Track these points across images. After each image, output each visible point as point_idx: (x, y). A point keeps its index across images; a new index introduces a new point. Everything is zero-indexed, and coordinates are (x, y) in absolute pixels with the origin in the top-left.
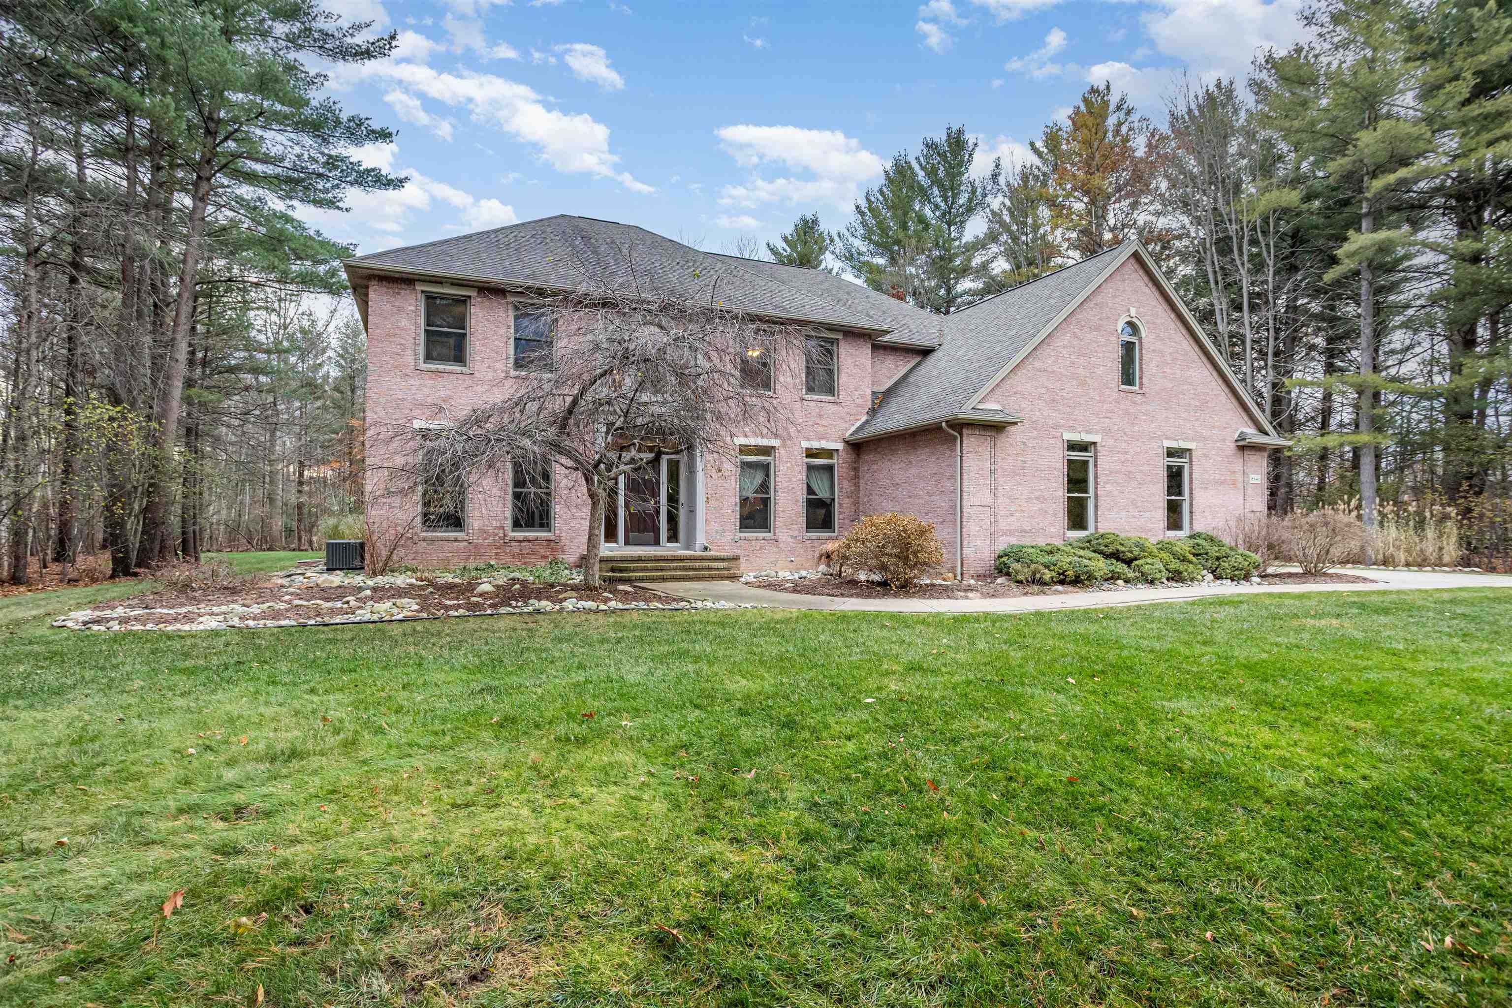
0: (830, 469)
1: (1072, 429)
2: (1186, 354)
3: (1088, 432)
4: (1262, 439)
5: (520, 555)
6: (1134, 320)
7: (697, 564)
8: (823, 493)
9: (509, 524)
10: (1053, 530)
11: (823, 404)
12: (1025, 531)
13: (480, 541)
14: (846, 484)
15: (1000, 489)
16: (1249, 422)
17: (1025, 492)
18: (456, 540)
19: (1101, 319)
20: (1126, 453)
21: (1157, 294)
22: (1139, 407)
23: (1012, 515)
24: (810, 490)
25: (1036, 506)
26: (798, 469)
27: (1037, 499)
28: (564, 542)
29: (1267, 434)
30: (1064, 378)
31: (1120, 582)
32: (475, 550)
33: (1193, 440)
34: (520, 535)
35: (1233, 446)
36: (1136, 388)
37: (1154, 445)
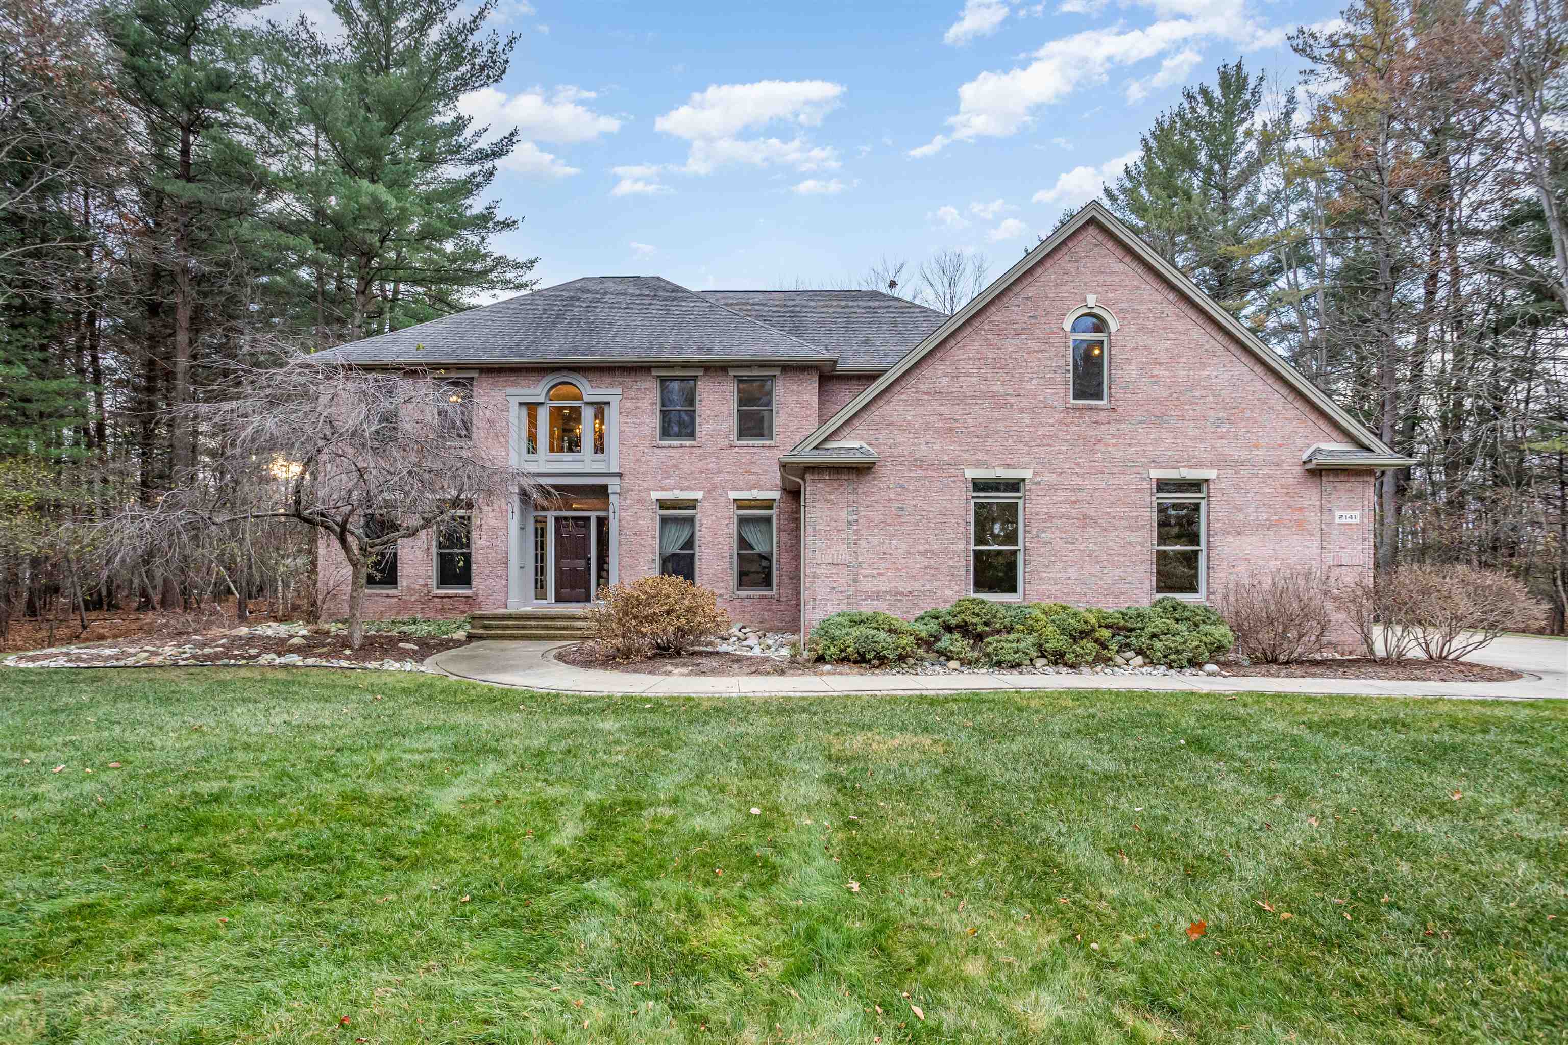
0: (768, 520)
1: (979, 464)
2: (1199, 345)
3: (1008, 466)
4: (1361, 459)
5: (442, 610)
6: (1096, 311)
7: (559, 623)
8: (760, 548)
9: (434, 582)
10: (948, 593)
11: (756, 450)
12: (902, 594)
13: (408, 597)
14: (784, 536)
15: (863, 543)
16: (1335, 435)
17: (904, 546)
18: (388, 596)
19: (1035, 317)
20: (1080, 490)
21: (1140, 270)
22: (1103, 428)
23: (880, 574)
24: (743, 543)
25: (920, 563)
26: (725, 522)
27: (920, 554)
28: (481, 598)
29: (1369, 450)
30: (968, 400)
31: (954, 664)
32: (403, 605)
33: (1212, 466)
34: (442, 592)
35: (1298, 470)
36: (1103, 403)
37: (1133, 477)
